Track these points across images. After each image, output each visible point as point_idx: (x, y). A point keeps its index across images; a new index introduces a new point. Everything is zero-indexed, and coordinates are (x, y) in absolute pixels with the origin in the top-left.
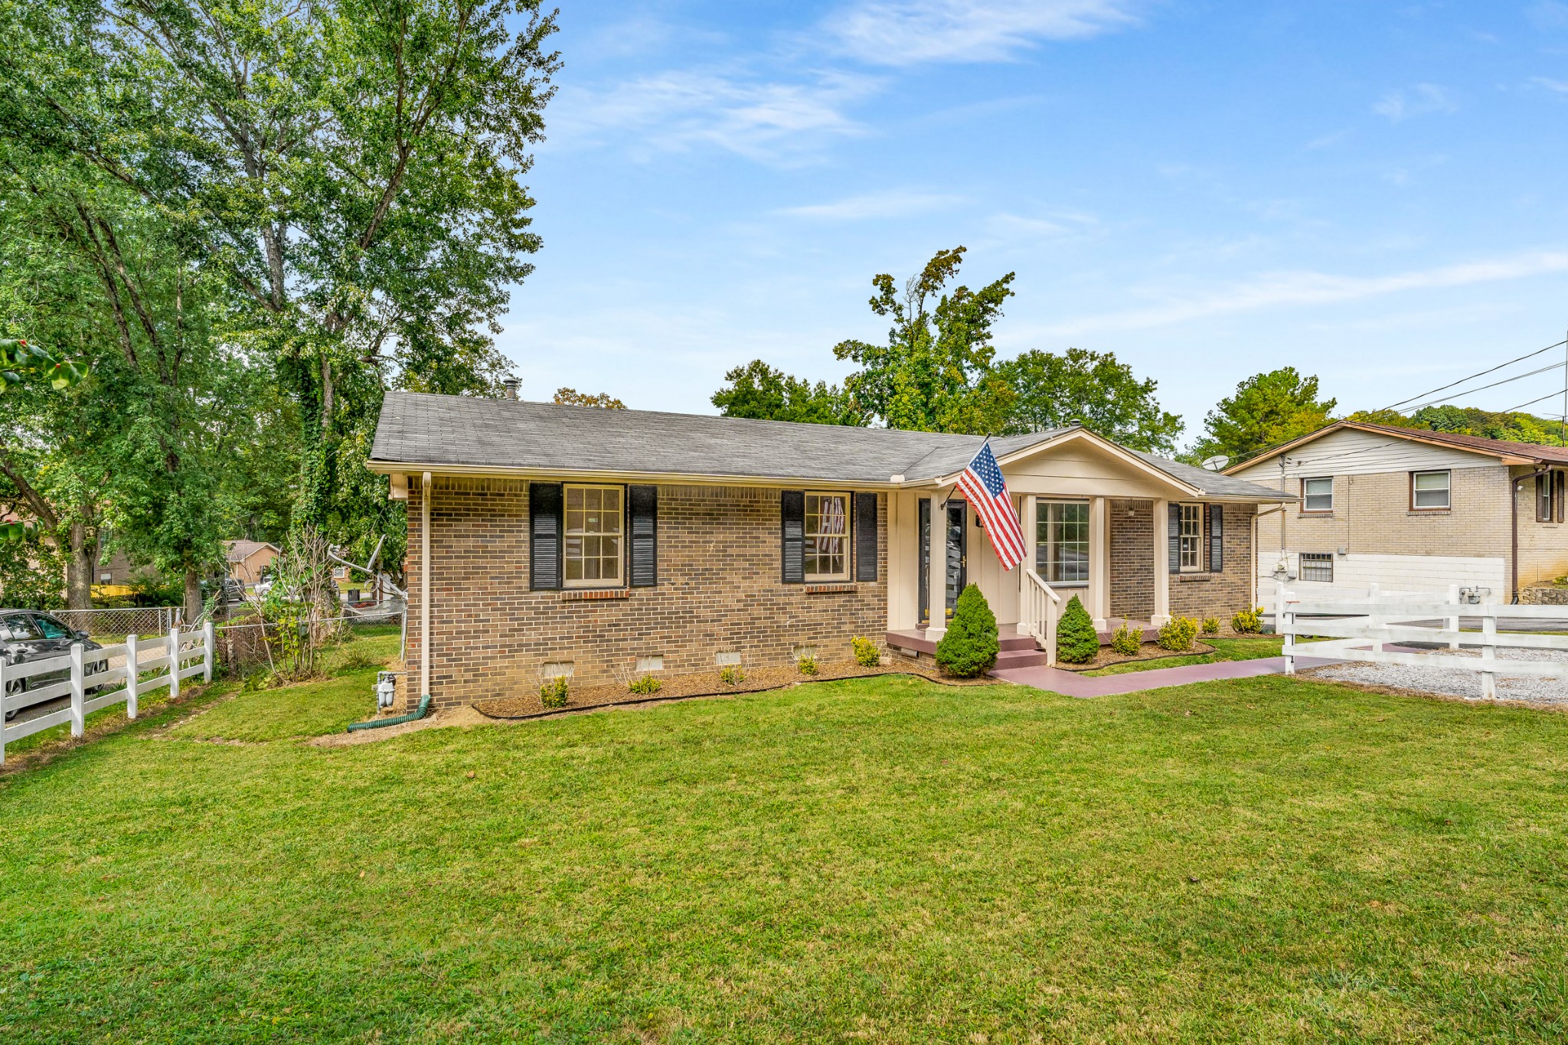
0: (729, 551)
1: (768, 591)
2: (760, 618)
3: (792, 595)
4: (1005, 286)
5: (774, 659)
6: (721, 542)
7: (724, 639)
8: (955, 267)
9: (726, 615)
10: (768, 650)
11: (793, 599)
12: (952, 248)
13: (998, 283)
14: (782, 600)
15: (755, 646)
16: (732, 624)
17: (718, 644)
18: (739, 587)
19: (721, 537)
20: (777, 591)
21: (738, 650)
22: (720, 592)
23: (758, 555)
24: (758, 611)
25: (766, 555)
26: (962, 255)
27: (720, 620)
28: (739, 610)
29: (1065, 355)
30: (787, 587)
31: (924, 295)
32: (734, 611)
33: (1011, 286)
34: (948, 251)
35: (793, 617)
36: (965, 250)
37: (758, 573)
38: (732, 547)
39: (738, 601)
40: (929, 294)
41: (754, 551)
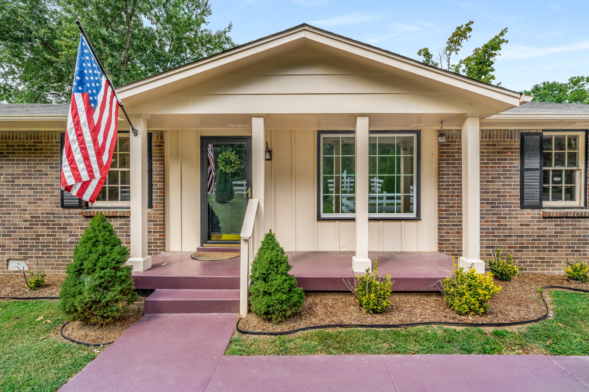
0: (17, 182)
1: (50, 214)
2: (44, 235)
3: (72, 218)
4: (501, 38)
5: (56, 268)
6: (9, 175)
7: (13, 250)
8: (468, 34)
9: (15, 232)
10: (50, 262)
11: (72, 221)
12: (464, 23)
13: (496, 37)
14: (63, 221)
15: (39, 257)
16: (20, 239)
17: (8, 254)
18: (26, 210)
19: (10, 171)
20: (58, 214)
21: (25, 259)
22: (10, 214)
23: (42, 185)
24: (42, 230)
25: (48, 185)
26: (471, 26)
27: (10, 235)
28: (25, 228)
29: (568, 82)
30: (67, 211)
31: (450, 54)
32: (21, 228)
33: (505, 37)
34: (462, 26)
35: (73, 236)
36: (473, 23)
37: (41, 199)
38: (20, 178)
39: (24, 221)
40: (453, 53)
41: (37, 182)
